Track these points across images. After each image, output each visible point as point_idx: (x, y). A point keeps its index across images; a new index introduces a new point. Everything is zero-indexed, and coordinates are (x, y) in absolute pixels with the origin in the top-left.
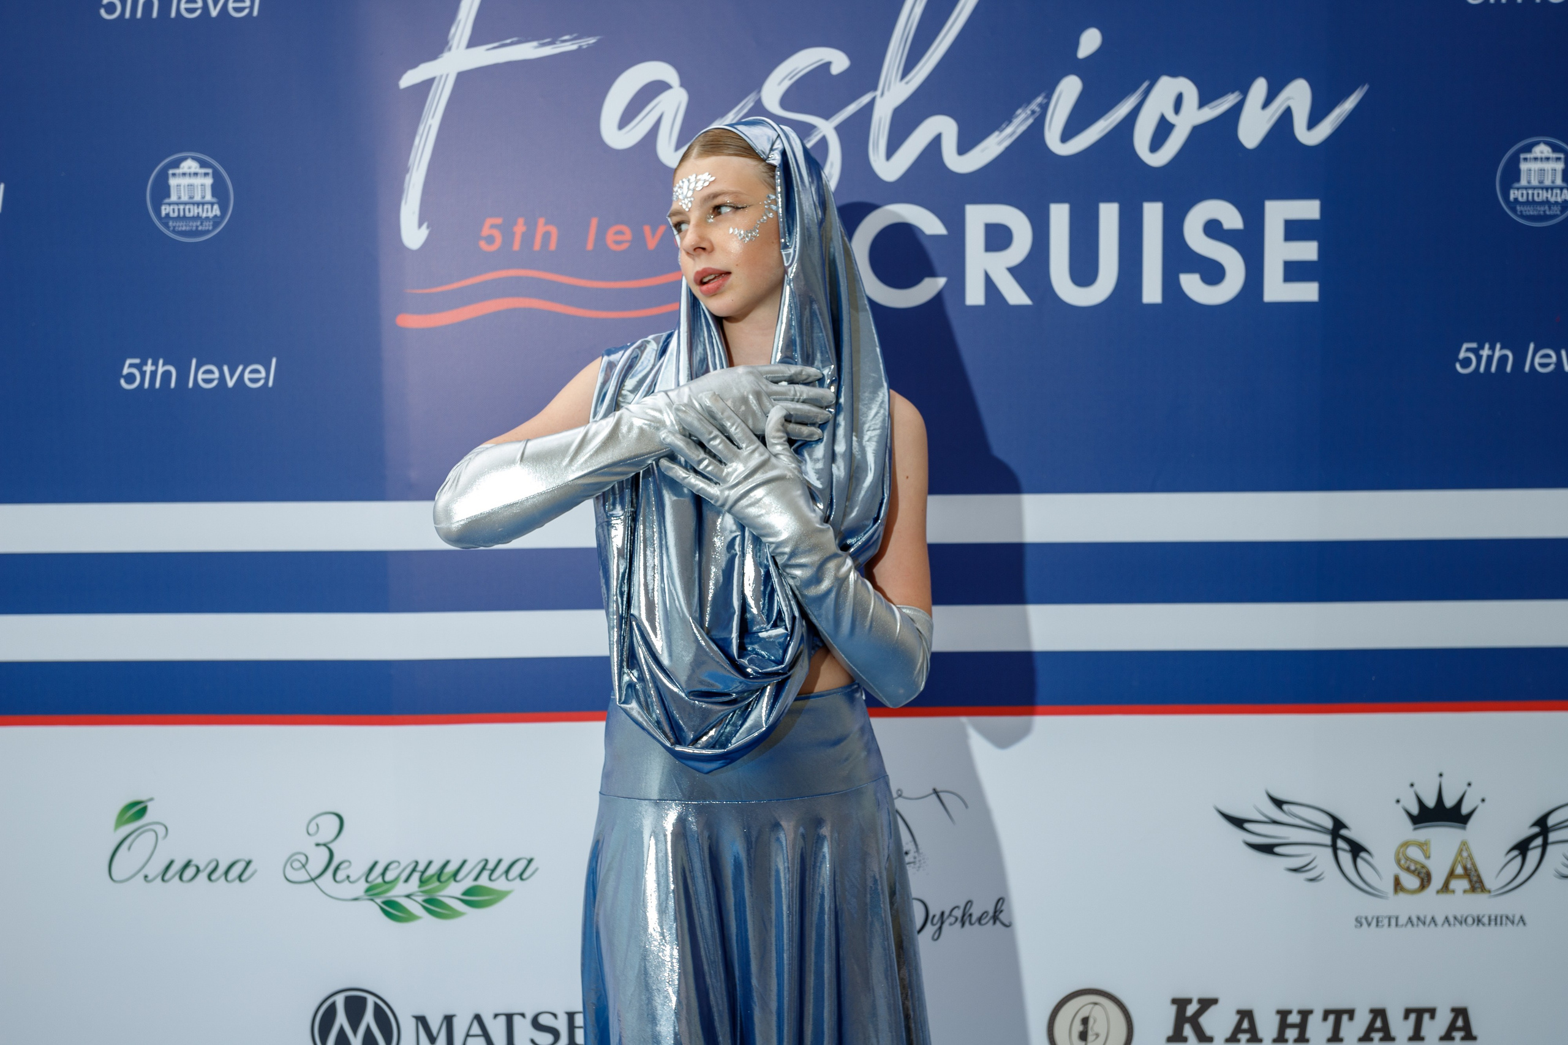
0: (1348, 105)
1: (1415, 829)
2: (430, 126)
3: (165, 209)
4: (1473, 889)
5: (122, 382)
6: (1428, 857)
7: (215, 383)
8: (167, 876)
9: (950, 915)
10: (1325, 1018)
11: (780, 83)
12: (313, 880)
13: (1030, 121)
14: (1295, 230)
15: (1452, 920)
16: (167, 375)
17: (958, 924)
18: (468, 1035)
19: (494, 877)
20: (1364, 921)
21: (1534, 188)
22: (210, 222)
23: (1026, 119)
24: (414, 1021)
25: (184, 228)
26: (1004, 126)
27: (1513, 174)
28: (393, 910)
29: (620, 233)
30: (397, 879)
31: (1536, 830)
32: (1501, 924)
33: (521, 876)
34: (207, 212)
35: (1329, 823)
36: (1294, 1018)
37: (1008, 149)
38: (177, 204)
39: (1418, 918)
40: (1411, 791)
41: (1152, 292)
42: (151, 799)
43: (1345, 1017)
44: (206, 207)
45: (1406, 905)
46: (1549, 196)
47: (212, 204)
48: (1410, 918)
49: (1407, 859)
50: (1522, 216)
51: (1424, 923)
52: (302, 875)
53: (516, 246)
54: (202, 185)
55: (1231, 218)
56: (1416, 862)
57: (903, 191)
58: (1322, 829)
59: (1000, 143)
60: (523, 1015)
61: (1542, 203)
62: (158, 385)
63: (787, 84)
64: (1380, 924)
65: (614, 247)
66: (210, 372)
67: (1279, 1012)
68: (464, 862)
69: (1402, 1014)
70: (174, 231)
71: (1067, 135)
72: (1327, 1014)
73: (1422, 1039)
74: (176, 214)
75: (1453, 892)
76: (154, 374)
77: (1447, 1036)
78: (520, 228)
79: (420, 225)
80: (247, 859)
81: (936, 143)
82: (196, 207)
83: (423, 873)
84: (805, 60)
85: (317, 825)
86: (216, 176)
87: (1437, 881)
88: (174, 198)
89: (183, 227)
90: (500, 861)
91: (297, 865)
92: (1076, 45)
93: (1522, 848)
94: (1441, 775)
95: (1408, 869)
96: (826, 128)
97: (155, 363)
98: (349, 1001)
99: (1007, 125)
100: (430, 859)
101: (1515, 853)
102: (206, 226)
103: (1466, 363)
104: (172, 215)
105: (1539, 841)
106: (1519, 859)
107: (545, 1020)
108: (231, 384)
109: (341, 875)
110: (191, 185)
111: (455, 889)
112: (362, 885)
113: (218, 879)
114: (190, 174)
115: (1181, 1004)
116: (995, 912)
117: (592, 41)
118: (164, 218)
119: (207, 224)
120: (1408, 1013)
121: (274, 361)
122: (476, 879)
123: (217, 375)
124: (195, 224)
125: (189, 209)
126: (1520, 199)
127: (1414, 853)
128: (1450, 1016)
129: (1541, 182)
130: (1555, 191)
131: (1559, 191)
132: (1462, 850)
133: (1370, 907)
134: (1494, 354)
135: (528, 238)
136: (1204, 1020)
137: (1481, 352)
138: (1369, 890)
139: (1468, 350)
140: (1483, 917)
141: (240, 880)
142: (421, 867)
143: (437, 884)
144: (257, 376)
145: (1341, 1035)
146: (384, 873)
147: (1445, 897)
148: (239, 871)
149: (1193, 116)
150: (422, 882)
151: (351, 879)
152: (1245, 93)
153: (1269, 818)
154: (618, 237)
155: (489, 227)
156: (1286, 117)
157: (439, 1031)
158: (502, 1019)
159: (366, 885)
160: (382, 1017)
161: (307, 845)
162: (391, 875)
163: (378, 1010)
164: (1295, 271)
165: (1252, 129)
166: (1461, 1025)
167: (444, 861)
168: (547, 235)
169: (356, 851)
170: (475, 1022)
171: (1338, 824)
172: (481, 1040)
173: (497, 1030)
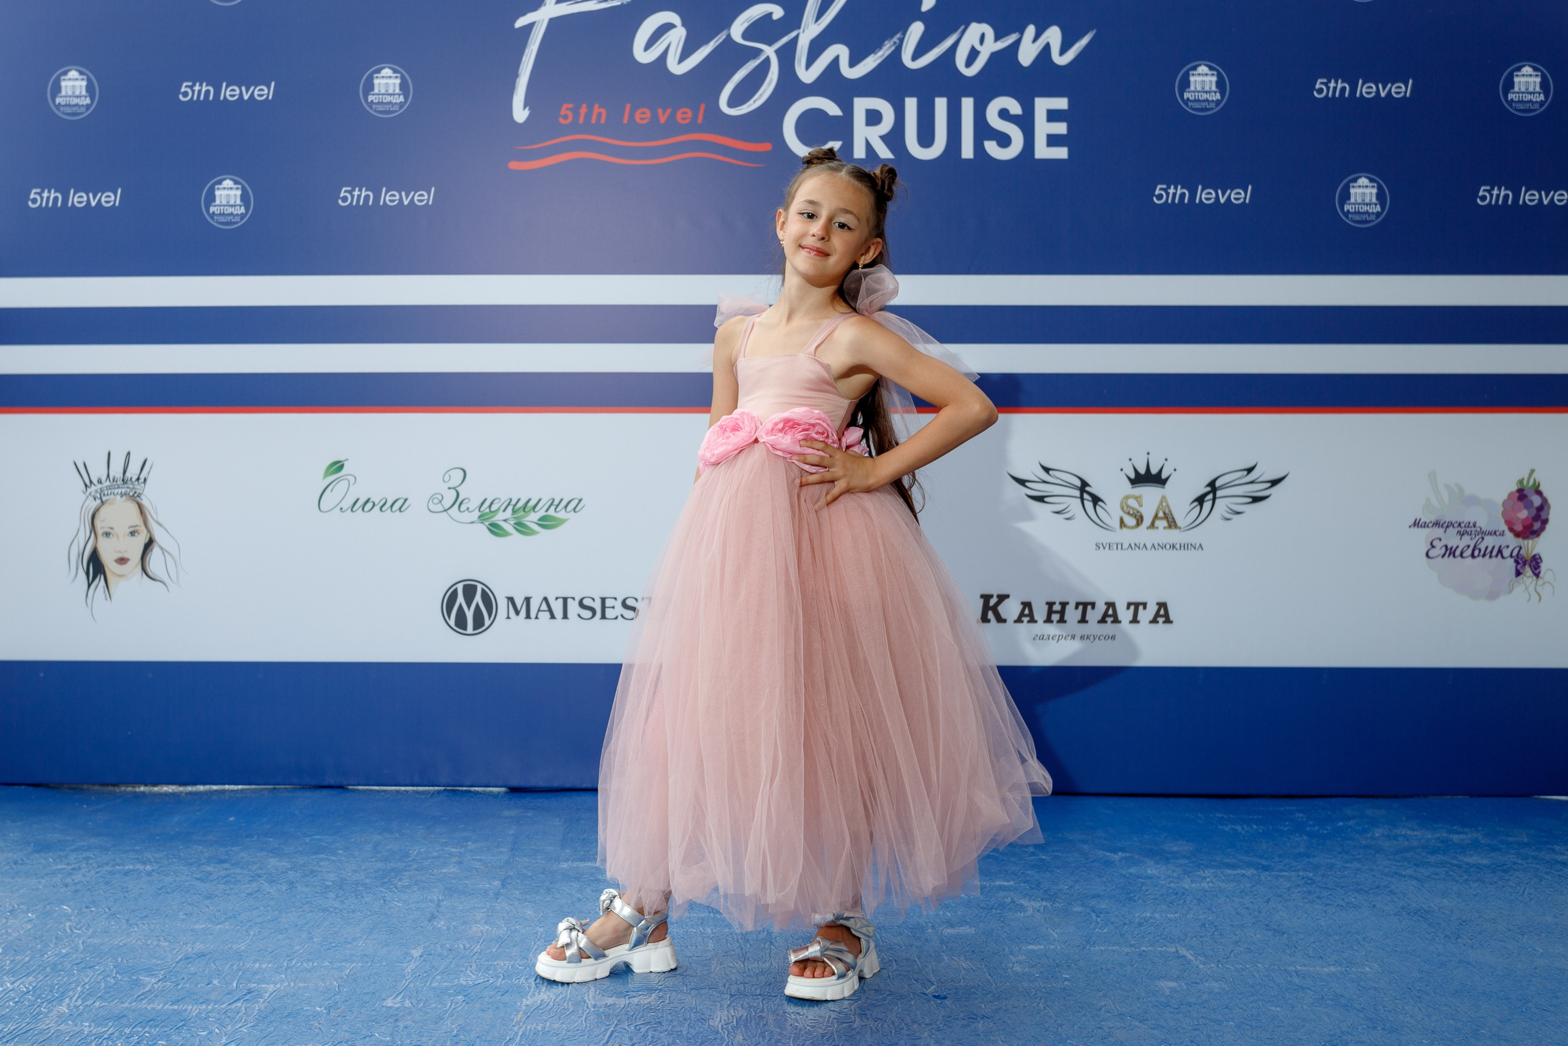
0: (1084, 42)
1: (1132, 488)
2: (532, 50)
3: (371, 98)
4: (1170, 527)
5: (340, 201)
6: (1141, 506)
7: (397, 202)
8: (355, 509)
10: (1077, 608)
11: (742, 24)
12: (446, 510)
13: (894, 49)
14: (1053, 116)
15: (1156, 546)
16: (367, 197)
18: (539, 610)
19: (558, 510)
20: (1101, 546)
21: (1199, 92)
23: (891, 47)
24: (506, 600)
25: (381, 109)
26: (877, 51)
27: (1185, 84)
28: (495, 530)
29: (644, 113)
30: (498, 509)
31: (1208, 489)
32: (1188, 549)
33: (574, 509)
34: (396, 99)
35: (1078, 483)
36: (1057, 607)
37: (880, 65)
38: (378, 94)
39: (1135, 545)
40: (1130, 464)
41: (967, 151)
42: (347, 460)
43: (1089, 607)
44: (396, 96)
45: (1128, 536)
46: (1208, 97)
47: (399, 95)
48: (1130, 544)
49: (1128, 506)
50: (1192, 108)
51: (1139, 548)
52: (439, 508)
53: (581, 121)
54: (394, 84)
55: (1015, 108)
56: (1133, 509)
57: (816, 88)
58: (1074, 487)
59: (874, 61)
60: (573, 598)
61: (1204, 101)
62: (361, 203)
63: (746, 25)
64: (1111, 548)
65: (640, 122)
66: (393, 195)
67: (1047, 603)
68: (540, 500)
69: (1125, 605)
70: (375, 111)
71: (915, 56)
72: (1077, 605)
73: (1138, 622)
74: (377, 101)
75: (1157, 528)
76: (359, 197)
77: (1154, 621)
78: (583, 109)
80: (405, 498)
81: (835, 61)
82: (389, 96)
83: (515, 506)
84: (756, 12)
85: (450, 476)
86: (403, 78)
87: (1147, 521)
88: (376, 91)
90: (562, 500)
91: (436, 501)
93: (1200, 500)
94: (1148, 453)
95: (1129, 513)
96: (769, 51)
97: (360, 190)
98: (465, 587)
99: (880, 50)
100: (520, 497)
101: (1196, 503)
102: (395, 108)
103: (1160, 197)
104: (374, 101)
105: (1210, 496)
106: (1198, 508)
107: (586, 602)
108: (406, 203)
109: (463, 507)
110: (387, 83)
111: (534, 517)
112: (477, 514)
113: (388, 509)
114: (387, 77)
115: (986, 598)
118: (369, 103)
119: (396, 106)
120: (1129, 605)
121: (433, 189)
122: (547, 511)
123: (398, 197)
124: (388, 107)
125: (385, 98)
126: (1190, 98)
127: (1132, 503)
128: (1156, 607)
129: (1203, 88)
130: (1211, 94)
131: (1214, 94)
132: (1162, 501)
133: (1105, 537)
134: (1177, 192)
135: (588, 116)
136: (1000, 608)
137: (1169, 191)
138: (1103, 526)
139: (1161, 189)
140: (1176, 544)
141: (400, 511)
142: (513, 502)
143: (523, 513)
144: (423, 198)
145: (1087, 618)
146: (490, 506)
147: (1151, 531)
148: (399, 505)
149: (991, 46)
150: (514, 512)
151: (470, 510)
152: (1022, 33)
153: (1039, 479)
154: (643, 116)
155: (565, 109)
156: (1047, 48)
157: (522, 608)
158: (561, 601)
159: (479, 514)
160: (486, 597)
161: (443, 488)
162: (494, 508)
163: (484, 593)
164: (1053, 140)
165: (1027, 55)
166: (1163, 614)
167: (527, 499)
168: (600, 115)
169: (473, 493)
170: (544, 604)
171: (1084, 484)
172: (548, 614)
173: (557, 608)
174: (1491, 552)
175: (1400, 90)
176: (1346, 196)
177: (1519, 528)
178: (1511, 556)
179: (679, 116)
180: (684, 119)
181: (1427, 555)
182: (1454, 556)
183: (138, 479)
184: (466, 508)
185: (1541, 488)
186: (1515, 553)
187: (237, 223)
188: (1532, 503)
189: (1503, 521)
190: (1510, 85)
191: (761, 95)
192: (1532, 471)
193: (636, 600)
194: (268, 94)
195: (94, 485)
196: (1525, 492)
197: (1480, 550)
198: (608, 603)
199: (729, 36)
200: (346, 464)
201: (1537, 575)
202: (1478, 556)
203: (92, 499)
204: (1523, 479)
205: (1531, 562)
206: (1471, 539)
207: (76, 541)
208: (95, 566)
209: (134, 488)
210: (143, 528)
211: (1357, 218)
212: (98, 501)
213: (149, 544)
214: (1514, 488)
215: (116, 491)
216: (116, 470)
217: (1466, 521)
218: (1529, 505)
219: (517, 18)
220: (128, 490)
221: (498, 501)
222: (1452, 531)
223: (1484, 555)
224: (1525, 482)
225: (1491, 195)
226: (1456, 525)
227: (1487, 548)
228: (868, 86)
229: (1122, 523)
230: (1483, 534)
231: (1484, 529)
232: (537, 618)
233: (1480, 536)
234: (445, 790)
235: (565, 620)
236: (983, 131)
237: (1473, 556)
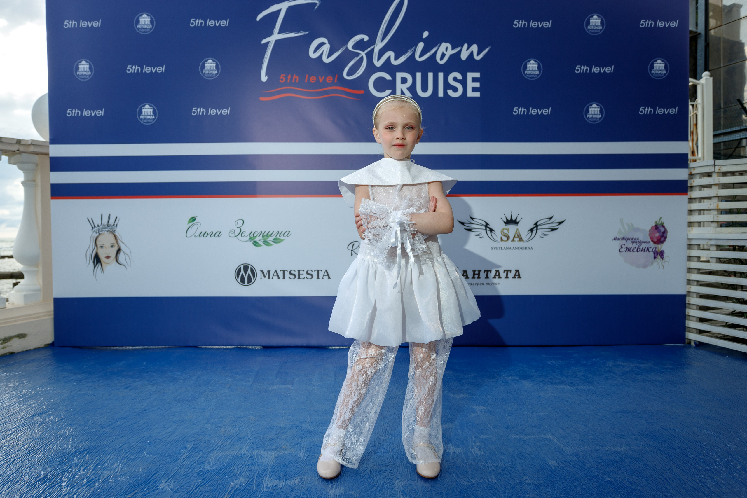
0: (486, 50)
1: (505, 225)
2: (268, 53)
3: (204, 71)
4: (520, 240)
5: (192, 113)
6: (509, 232)
7: (215, 114)
8: (200, 236)
10: (484, 272)
12: (236, 236)
13: (412, 53)
14: (474, 80)
15: (515, 248)
16: (203, 112)
18: (273, 276)
19: (281, 236)
20: (493, 248)
21: (531, 71)
22: (214, 75)
23: (411, 52)
24: (260, 272)
26: (405, 54)
27: (525, 68)
28: (256, 244)
29: (313, 78)
30: (257, 236)
31: (535, 226)
32: (527, 249)
33: (287, 235)
34: (214, 72)
35: (485, 224)
36: (477, 272)
37: (406, 59)
40: (504, 216)
41: (441, 94)
42: (197, 216)
43: (489, 272)
45: (503, 244)
46: (534, 73)
47: (215, 70)
48: (505, 247)
49: (504, 233)
50: (528, 77)
51: (508, 249)
52: (233, 235)
53: (289, 81)
54: (213, 66)
55: (459, 76)
56: (506, 234)
57: (382, 69)
58: (483, 225)
59: (404, 58)
60: (287, 271)
61: (532, 74)
62: (201, 114)
63: (354, 43)
64: (497, 249)
65: (311, 81)
66: (214, 111)
67: (473, 271)
68: (273, 232)
69: (503, 271)
70: (205, 77)
71: (420, 56)
72: (485, 271)
73: (508, 278)
75: (515, 241)
76: (200, 111)
77: (514, 277)
78: (289, 77)
80: (220, 232)
81: (389, 58)
83: (263, 234)
84: (358, 38)
85: (237, 223)
86: (217, 64)
87: (511, 238)
88: (206, 69)
89: (208, 76)
90: (282, 232)
91: (232, 233)
92: (422, 35)
93: (532, 230)
94: (511, 212)
95: (504, 235)
96: (363, 54)
97: (200, 109)
98: (244, 267)
100: (265, 231)
101: (530, 231)
103: (515, 112)
104: (205, 73)
105: (535, 229)
106: (531, 233)
107: (292, 272)
108: (219, 114)
109: (243, 235)
110: (210, 66)
111: (271, 238)
112: (248, 237)
113: (213, 236)
114: (210, 63)
117: (307, 33)
118: (203, 73)
120: (504, 271)
121: (229, 108)
122: (276, 236)
123: (215, 112)
124: (211, 75)
125: (210, 72)
126: (527, 73)
127: (505, 231)
128: (515, 272)
129: (532, 69)
131: (536, 72)
132: (517, 231)
133: (495, 245)
134: (522, 110)
135: (291, 79)
137: (519, 110)
138: (494, 240)
139: (516, 109)
140: (522, 247)
141: (218, 237)
142: (263, 233)
143: (267, 237)
144: (225, 112)
145: (488, 276)
146: (253, 235)
147: (513, 242)
148: (218, 234)
149: (450, 52)
150: (263, 237)
151: (245, 236)
152: (462, 46)
153: (470, 222)
154: (313, 79)
155: (282, 76)
156: (472, 53)
157: (266, 275)
158: (282, 272)
159: (249, 238)
160: (252, 271)
161: (235, 228)
162: (255, 235)
163: (251, 269)
164: (474, 90)
165: (464, 56)
166: (517, 274)
167: (268, 232)
168: (296, 79)
169: (247, 229)
170: (275, 273)
171: (487, 224)
172: (277, 277)
173: (281, 274)
174: (644, 249)
175: (609, 70)
176: (587, 111)
177: (655, 240)
178: (652, 251)
179: (327, 79)
180: (329, 81)
181: (619, 251)
182: (630, 251)
183: (114, 225)
185: (664, 225)
186: (654, 250)
187: (151, 122)
188: (660, 230)
189: (649, 237)
190: (652, 67)
191: (360, 72)
192: (661, 218)
193: (312, 271)
194: (162, 70)
195: (96, 227)
196: (658, 226)
197: (640, 249)
198: (301, 272)
199: (347, 48)
200: (196, 218)
201: (662, 258)
202: (639, 251)
203: (95, 233)
204: (657, 221)
205: (660, 253)
206: (637, 245)
207: (89, 250)
208: (97, 260)
209: (112, 228)
210: (116, 244)
211: (592, 120)
212: (98, 234)
213: (119, 251)
214: (654, 224)
215: (105, 230)
216: (105, 221)
217: (635, 237)
218: (659, 231)
219: (263, 40)
220: (110, 229)
221: (256, 233)
222: (629, 241)
223: (642, 251)
224: (658, 222)
225: (645, 110)
226: (631, 239)
227: (643, 248)
228: (401, 68)
229: (502, 239)
230: (641, 242)
231: (642, 240)
233: (640, 243)
234: (237, 348)
235: (284, 280)
236: (447, 86)
237: (637, 251)
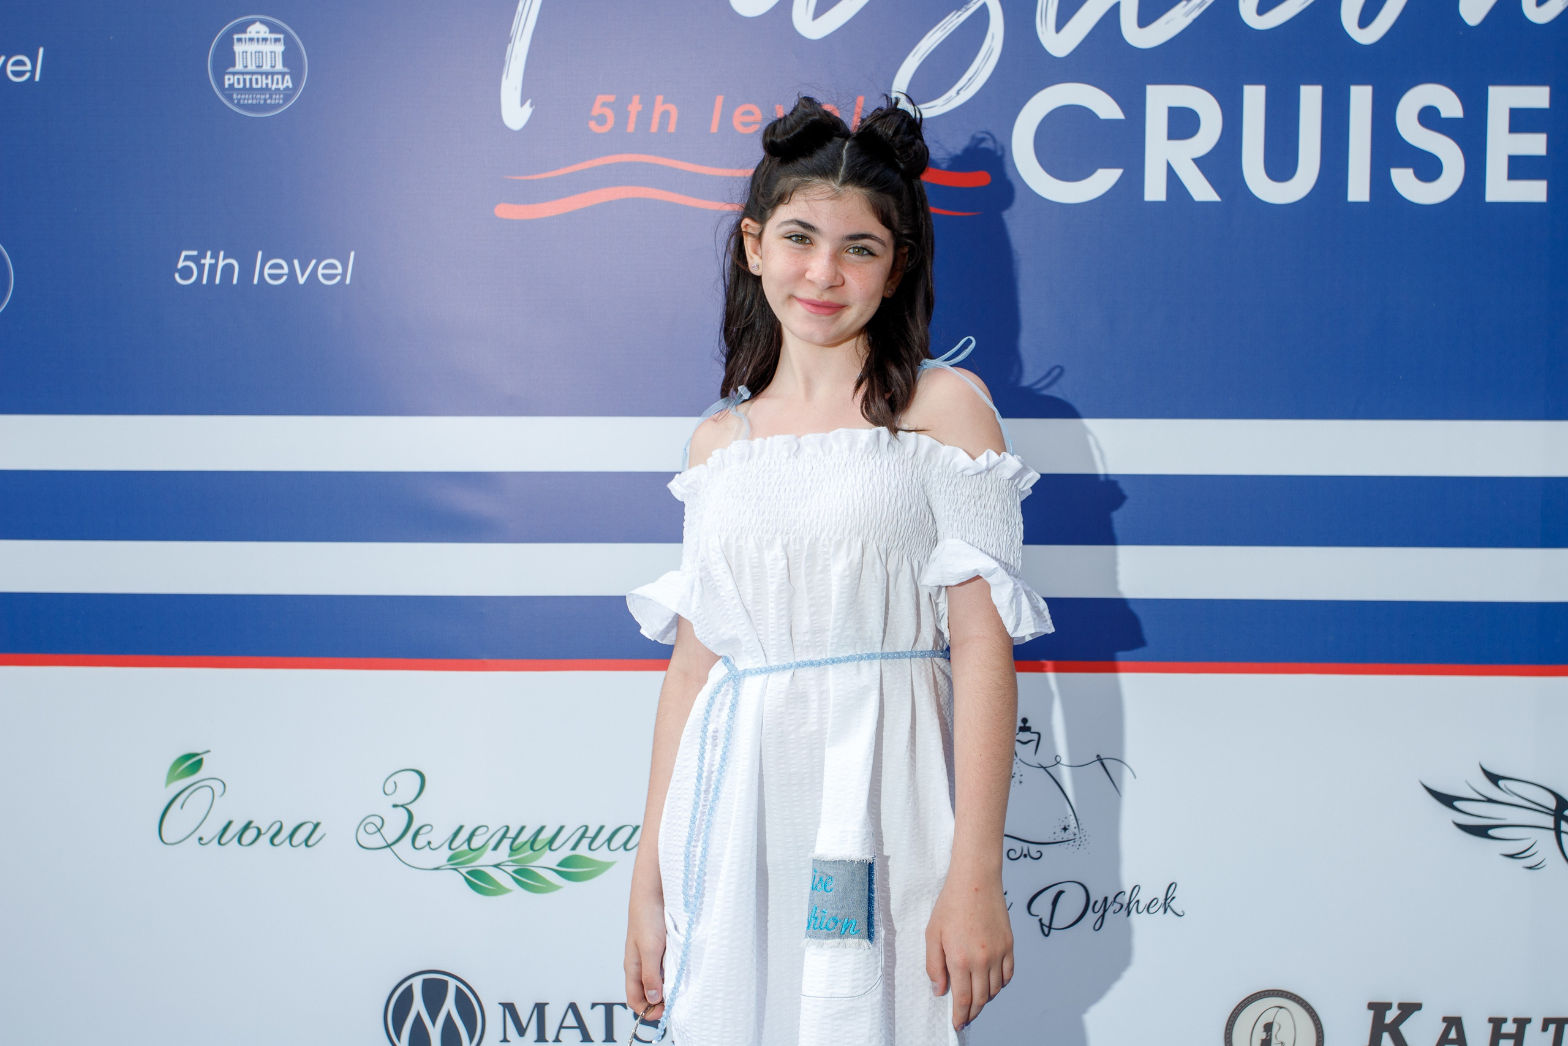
3: (229, 79)
5: (177, 276)
7: (284, 278)
8: (224, 840)
9: (1114, 901)
10: (1546, 1026)
12: (389, 846)
14: (1522, 121)
16: (228, 269)
17: (1124, 912)
18: (561, 1027)
19: (593, 847)
22: (280, 94)
24: (501, 1008)
25: (250, 102)
28: (478, 881)
29: (749, 113)
30: (484, 845)
33: (625, 846)
34: (277, 83)
35: (1551, 803)
36: (1509, 1028)
37: (1196, 21)
38: (243, 73)
41: (1359, 189)
42: (207, 751)
43: (1566, 1028)
44: (275, 77)
47: (283, 74)
52: (377, 841)
53: (631, 128)
54: (271, 52)
55: (1450, 104)
58: (1544, 810)
62: (217, 281)
65: (741, 129)
66: (280, 267)
67: (1491, 1020)
68: (562, 828)
70: (239, 105)
72: (1547, 1023)
74: (241, 86)
76: (213, 268)
78: (635, 107)
79: (522, 104)
80: (315, 823)
82: (264, 77)
83: (515, 839)
85: (395, 783)
86: (289, 42)
88: (239, 67)
89: (248, 100)
90: (602, 828)
91: (371, 829)
97: (215, 256)
98: (427, 985)
100: (524, 825)
102: (275, 99)
104: (236, 86)
108: (301, 280)
109: (421, 841)
110: (259, 52)
111: (550, 859)
112: (445, 853)
113: (281, 843)
114: (258, 39)
115: (1379, 1009)
116: (1166, 899)
118: (227, 89)
119: (277, 96)
121: (352, 254)
122: (574, 848)
123: (286, 270)
124: (263, 97)
125: (257, 79)
135: (644, 118)
136: (1405, 1028)
141: (307, 845)
142: (512, 833)
143: (531, 852)
144: (333, 271)
146: (469, 840)
148: (306, 833)
150: (513, 850)
151: (432, 846)
153: (1483, 796)
154: (747, 117)
155: (601, 105)
157: (531, 1022)
158: (601, 1010)
159: (451, 853)
160: (464, 1003)
161: (384, 807)
162: (477, 842)
163: (460, 997)
164: (1521, 168)
165: (1474, 4)
167: (538, 827)
168: (665, 115)
169: (438, 816)
170: (570, 1012)
171: (1561, 802)
172: (577, 1033)
173: (595, 1022)
184: (426, 843)
191: (971, 79)
194: (33, 71)
200: (206, 758)
221: (483, 830)
232: (557, 1040)
236: (1390, 150)
